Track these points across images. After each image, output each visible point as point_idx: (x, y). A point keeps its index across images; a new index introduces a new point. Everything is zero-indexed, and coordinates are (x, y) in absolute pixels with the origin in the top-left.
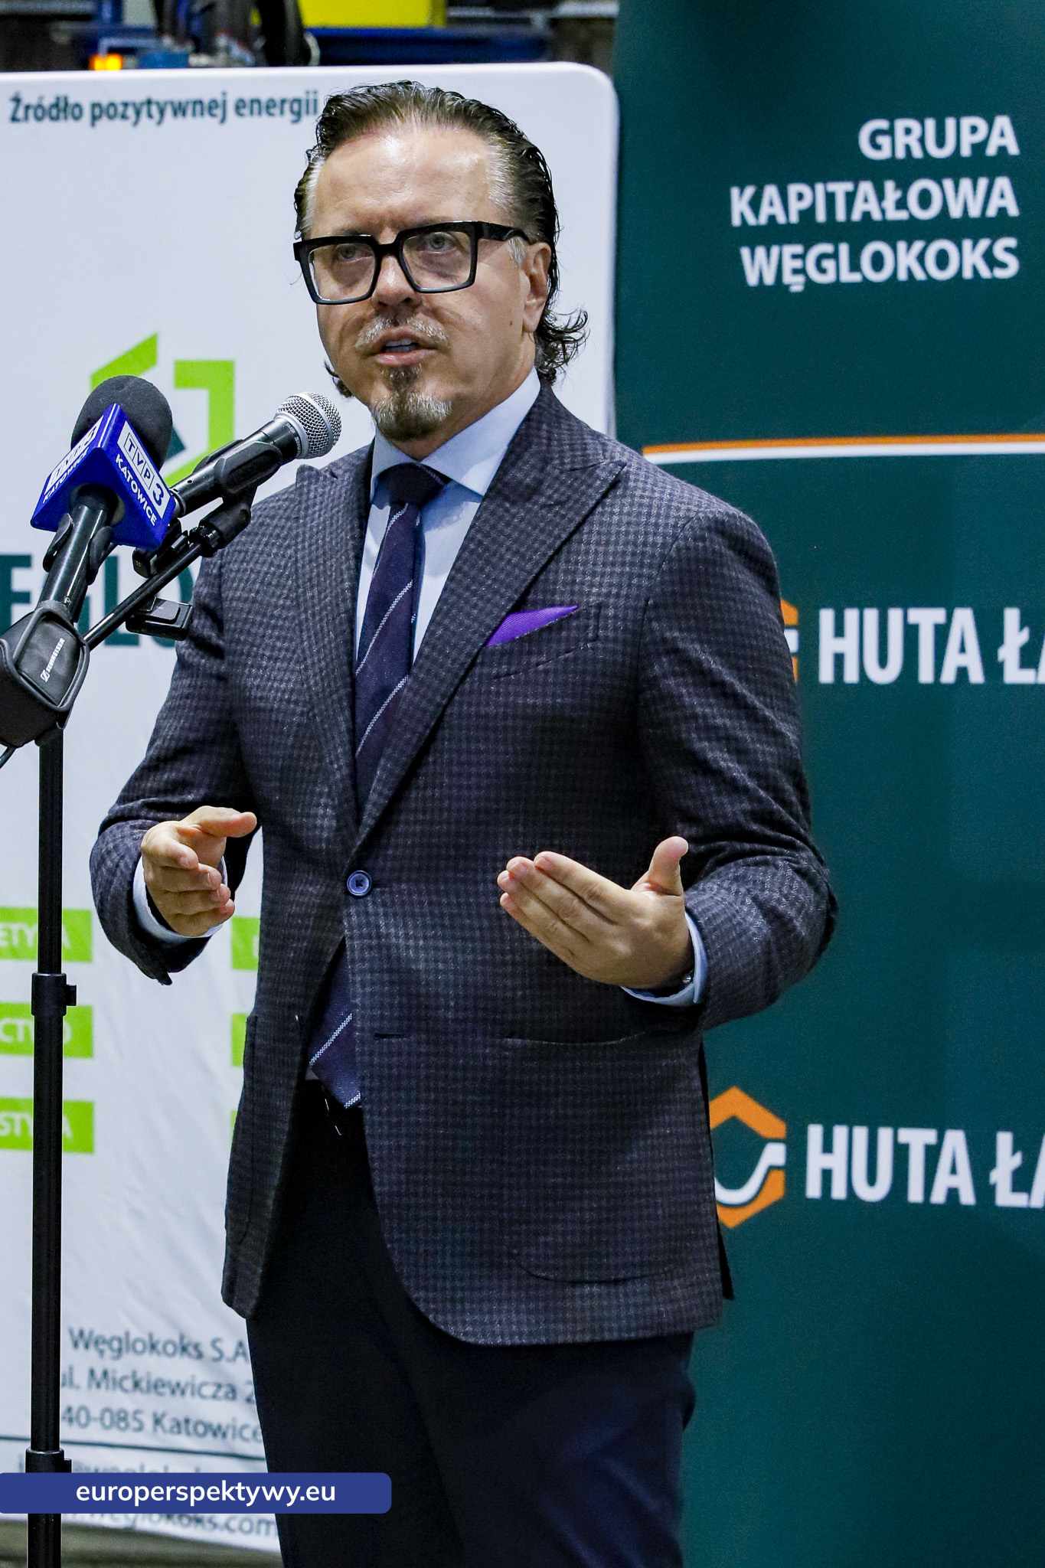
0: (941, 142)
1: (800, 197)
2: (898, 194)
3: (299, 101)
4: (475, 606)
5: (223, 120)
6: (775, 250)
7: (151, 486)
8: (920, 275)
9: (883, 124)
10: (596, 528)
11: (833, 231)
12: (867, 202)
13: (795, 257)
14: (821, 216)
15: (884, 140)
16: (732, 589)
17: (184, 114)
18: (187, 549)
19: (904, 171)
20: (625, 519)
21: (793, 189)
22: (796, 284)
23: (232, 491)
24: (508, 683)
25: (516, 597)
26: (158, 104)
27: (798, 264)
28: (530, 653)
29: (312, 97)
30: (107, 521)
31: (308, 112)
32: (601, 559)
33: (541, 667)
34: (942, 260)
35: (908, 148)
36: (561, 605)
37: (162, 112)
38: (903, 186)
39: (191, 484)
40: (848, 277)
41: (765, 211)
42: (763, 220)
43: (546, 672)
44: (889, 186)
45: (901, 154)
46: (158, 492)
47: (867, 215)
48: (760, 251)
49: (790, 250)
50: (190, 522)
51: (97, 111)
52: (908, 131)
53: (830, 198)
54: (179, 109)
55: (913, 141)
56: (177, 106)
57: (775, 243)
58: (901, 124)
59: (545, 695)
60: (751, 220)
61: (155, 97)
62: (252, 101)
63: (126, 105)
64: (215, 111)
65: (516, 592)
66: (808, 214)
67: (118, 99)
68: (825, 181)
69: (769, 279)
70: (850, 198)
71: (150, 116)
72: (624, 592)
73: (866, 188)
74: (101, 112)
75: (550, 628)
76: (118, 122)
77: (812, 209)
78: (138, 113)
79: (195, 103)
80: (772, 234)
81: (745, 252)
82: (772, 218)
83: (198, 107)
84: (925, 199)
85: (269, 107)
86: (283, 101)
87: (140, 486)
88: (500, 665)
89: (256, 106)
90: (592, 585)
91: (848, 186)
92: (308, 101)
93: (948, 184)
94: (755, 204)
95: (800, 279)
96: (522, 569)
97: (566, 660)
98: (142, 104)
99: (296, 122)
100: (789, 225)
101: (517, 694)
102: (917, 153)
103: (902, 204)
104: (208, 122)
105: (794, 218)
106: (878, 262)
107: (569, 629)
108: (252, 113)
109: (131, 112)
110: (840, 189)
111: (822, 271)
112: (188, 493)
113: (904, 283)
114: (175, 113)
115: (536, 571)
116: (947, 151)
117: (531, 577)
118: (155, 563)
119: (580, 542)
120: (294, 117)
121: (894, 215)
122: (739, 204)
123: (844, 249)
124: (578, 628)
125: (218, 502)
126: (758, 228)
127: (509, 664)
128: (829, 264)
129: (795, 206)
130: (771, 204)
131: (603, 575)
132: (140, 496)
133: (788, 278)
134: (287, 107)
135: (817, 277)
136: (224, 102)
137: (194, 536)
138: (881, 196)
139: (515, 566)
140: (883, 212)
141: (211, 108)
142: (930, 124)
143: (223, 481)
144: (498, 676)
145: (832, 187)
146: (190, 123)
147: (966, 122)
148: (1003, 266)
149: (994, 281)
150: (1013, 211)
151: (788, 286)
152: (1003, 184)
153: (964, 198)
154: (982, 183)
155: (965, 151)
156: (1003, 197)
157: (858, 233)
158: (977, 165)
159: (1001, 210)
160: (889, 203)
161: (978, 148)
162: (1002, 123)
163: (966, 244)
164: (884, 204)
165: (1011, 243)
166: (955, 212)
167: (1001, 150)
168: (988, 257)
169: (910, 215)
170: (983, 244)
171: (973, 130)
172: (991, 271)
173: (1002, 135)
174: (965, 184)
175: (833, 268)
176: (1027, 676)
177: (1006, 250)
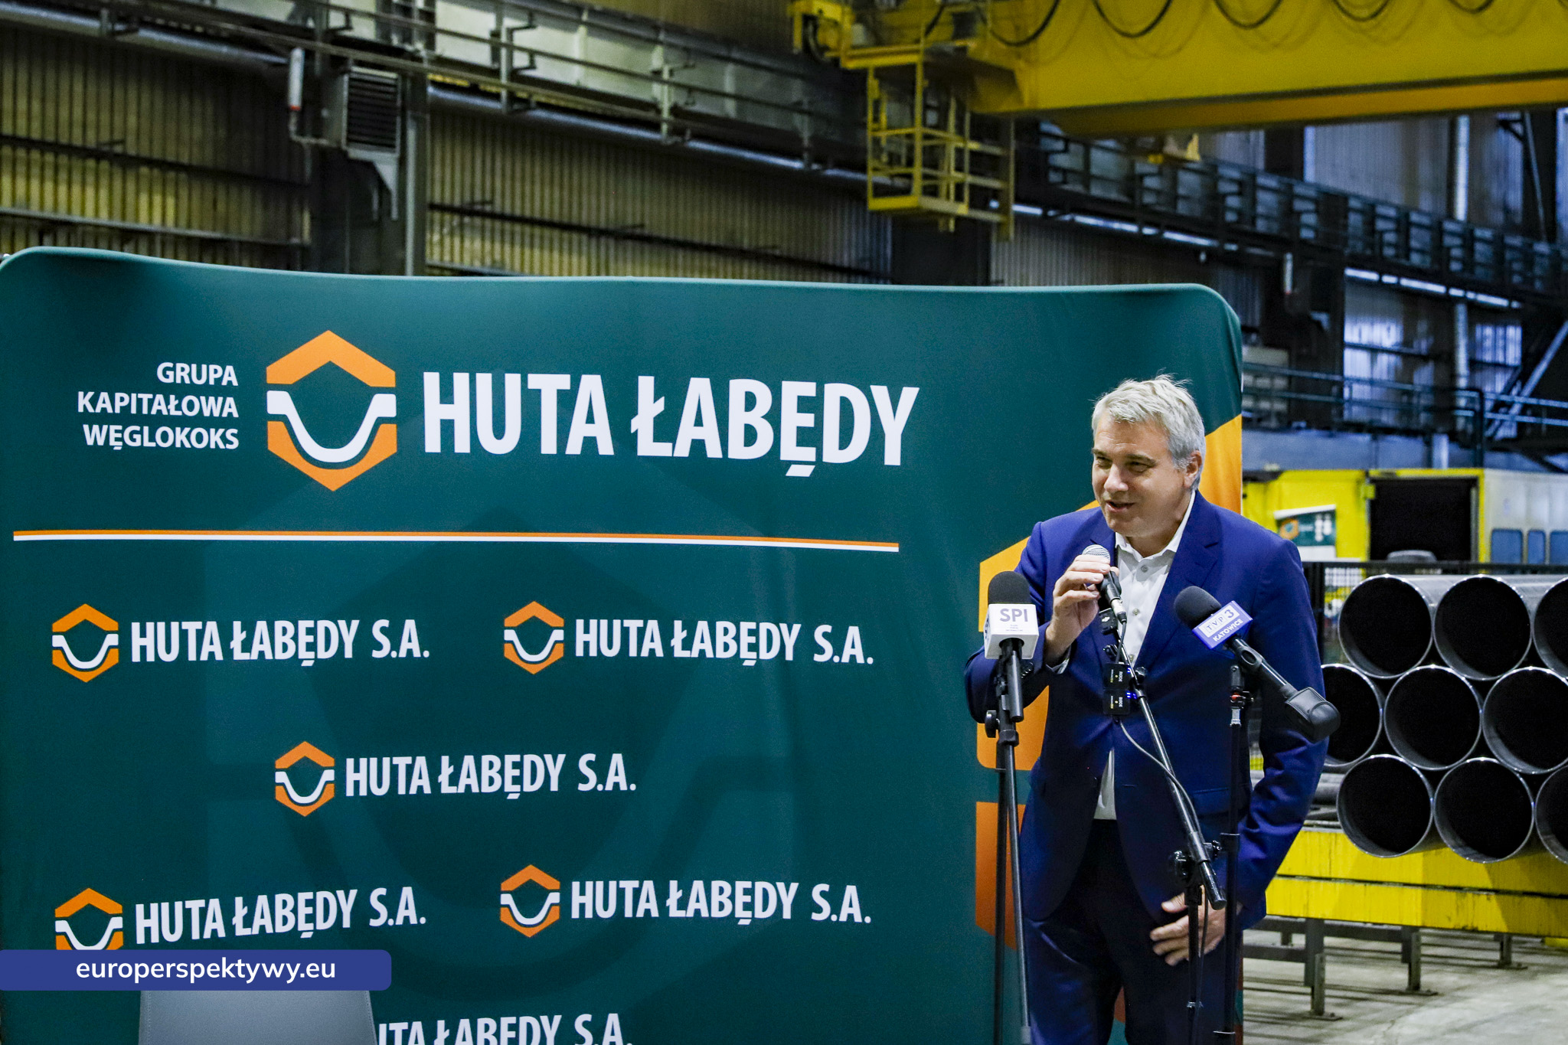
0: (199, 377)
1: (122, 399)
2: (177, 402)
6: (105, 427)
8: (187, 445)
9: (170, 365)
11: (140, 419)
12: (160, 404)
13: (117, 431)
14: (134, 411)
15: (170, 373)
19: (180, 390)
21: (118, 395)
22: (118, 446)
27: (119, 435)
34: (199, 438)
35: (182, 377)
38: (180, 398)
40: (147, 444)
41: (100, 406)
42: (98, 410)
44: (172, 397)
45: (179, 381)
47: (159, 412)
48: (96, 428)
49: (113, 428)
52: (183, 370)
53: (139, 401)
55: (185, 374)
57: (106, 423)
58: (179, 366)
60: (90, 410)
68: (137, 392)
69: (101, 442)
70: (151, 402)
73: (160, 397)
77: (127, 408)
80: (104, 418)
81: (86, 427)
82: (104, 410)
84: (191, 405)
91: (150, 396)
93: (203, 398)
94: (94, 401)
95: (121, 443)
100: (114, 413)
102: (187, 381)
103: (178, 407)
105: (118, 411)
106: (165, 437)
110: (145, 397)
111: (134, 440)
113: (178, 449)
116: (202, 381)
121: (173, 412)
122: (83, 400)
123: (146, 429)
126: (95, 414)
128: (137, 437)
129: (118, 404)
130: (104, 402)
133: (112, 443)
135: (129, 443)
138: (167, 403)
140: (168, 411)
142: (194, 366)
145: (140, 396)
147: (212, 367)
148: (231, 443)
149: (226, 449)
150: (236, 415)
151: (113, 446)
152: (230, 400)
153: (211, 406)
154: (220, 399)
155: (212, 382)
156: (231, 407)
157: (156, 421)
158: (217, 390)
159: (230, 414)
160: (172, 406)
161: (219, 381)
162: (230, 369)
163: (212, 431)
164: (169, 407)
165: (235, 431)
166: (207, 413)
167: (230, 382)
168: (223, 437)
169: (183, 413)
170: (221, 431)
171: (216, 371)
172: (225, 446)
173: (230, 376)
174: (212, 399)
175: (141, 439)
176: (246, 656)
177: (233, 435)
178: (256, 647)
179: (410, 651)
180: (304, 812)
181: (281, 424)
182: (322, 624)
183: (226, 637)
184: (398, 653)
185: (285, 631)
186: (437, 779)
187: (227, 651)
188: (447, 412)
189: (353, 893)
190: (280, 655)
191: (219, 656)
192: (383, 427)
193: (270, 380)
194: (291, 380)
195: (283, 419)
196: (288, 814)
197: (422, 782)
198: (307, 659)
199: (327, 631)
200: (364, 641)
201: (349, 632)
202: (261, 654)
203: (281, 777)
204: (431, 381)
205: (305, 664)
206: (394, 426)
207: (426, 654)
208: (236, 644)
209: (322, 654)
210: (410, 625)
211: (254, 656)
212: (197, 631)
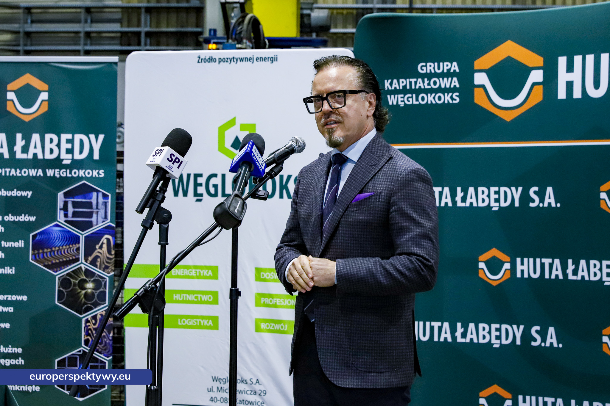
0: (439, 69)
1: (403, 82)
2: (428, 82)
3: (273, 58)
4: (350, 192)
5: (253, 63)
6: (396, 96)
7: (260, 161)
8: (434, 102)
9: (424, 64)
10: (382, 172)
11: (411, 91)
12: (420, 84)
13: (401, 97)
14: (408, 87)
15: (424, 68)
16: (415, 188)
17: (243, 61)
18: (267, 177)
19: (429, 76)
20: (389, 170)
21: (401, 80)
22: (402, 104)
23: (278, 162)
24: (356, 213)
25: (360, 190)
26: (236, 58)
27: (402, 99)
28: (361, 205)
29: (276, 57)
30: (249, 171)
31: (275, 61)
32: (382, 180)
33: (364, 209)
34: (440, 98)
35: (430, 70)
36: (369, 192)
37: (237, 61)
38: (429, 80)
39: (268, 160)
40: (415, 103)
41: (394, 86)
42: (393, 88)
43: (365, 210)
44: (426, 80)
45: (428, 72)
46: (262, 163)
47: (420, 87)
48: (393, 96)
49: (400, 96)
50: (267, 170)
51: (220, 60)
52: (430, 66)
53: (410, 83)
54: (241, 60)
55: (432, 68)
56: (241, 59)
57: (396, 94)
58: (428, 64)
59: (365, 216)
60: (390, 88)
61: (235, 57)
62: (260, 58)
63: (228, 59)
64: (251, 60)
65: (360, 188)
66: (405, 87)
67: (225, 57)
68: (409, 78)
69: (395, 103)
70: (416, 83)
71: (234, 61)
72: (387, 189)
73: (420, 80)
74: (221, 60)
75: (367, 199)
76: (225, 63)
77: (405, 86)
78: (231, 61)
79: (245, 58)
80: (396, 92)
81: (389, 96)
82: (395, 88)
83: (246, 59)
84: (435, 83)
85: (265, 59)
86: (268, 58)
87: (258, 161)
88: (354, 208)
89: (261, 59)
90: (379, 187)
91: (415, 80)
92: (275, 58)
93: (441, 79)
94: (391, 84)
95: (403, 103)
96: (362, 182)
97: (371, 207)
98: (232, 58)
99: (271, 63)
100: (400, 89)
101: (358, 216)
102: (433, 71)
103: (429, 84)
104: (249, 63)
105: (401, 88)
106: (423, 99)
107: (372, 199)
108: (260, 61)
109: (229, 60)
110: (413, 80)
111: (409, 101)
112: (267, 162)
113: (429, 104)
114: (240, 61)
115: (366, 183)
116: (441, 71)
117: (364, 185)
118: (259, 181)
119: (378, 176)
120: (271, 62)
121: (427, 87)
122: (387, 84)
123: (414, 96)
124: (374, 199)
125: (275, 165)
126: (392, 90)
127: (356, 208)
128: (410, 99)
129: (401, 85)
130: (395, 84)
131: (382, 184)
132: (258, 164)
133: (400, 103)
134: (269, 59)
135: (407, 103)
136: (253, 58)
137: (268, 173)
138: (424, 82)
139: (361, 181)
140: (424, 86)
141: (250, 59)
142: (436, 64)
143: (276, 159)
144: (353, 211)
145: (411, 80)
146: (244, 63)
147: (445, 64)
148: (456, 100)
149: (453, 104)
150: (458, 86)
151: (400, 105)
152: (455, 79)
153: (445, 83)
154: (450, 79)
155: (445, 71)
156: (455, 82)
157: (418, 92)
158: (448, 74)
159: (455, 86)
160: (426, 84)
161: (449, 70)
162: (455, 64)
163: (446, 94)
164: (425, 84)
165: (457, 94)
166: (443, 86)
167: (455, 71)
168: (452, 98)
169: (431, 87)
170: (450, 94)
171: (447, 65)
172: (452, 101)
173: (455, 67)
174: (445, 79)
175: (412, 100)
176: (463, 205)
177: (456, 96)
178: (469, 200)
179: (550, 204)
180: (495, 284)
181: (481, 90)
182: (503, 189)
183: (453, 195)
184: (543, 204)
185: (483, 192)
186: (566, 272)
187: (454, 202)
188: (570, 77)
189: (522, 327)
190: (481, 205)
191: (450, 204)
192: (536, 87)
193: (476, 67)
194: (487, 67)
195: (483, 87)
196: (486, 284)
197: (557, 272)
198: (495, 207)
199: (505, 193)
200: (525, 198)
201: (517, 193)
202: (471, 204)
203: (482, 265)
204: (562, 61)
205: (494, 209)
206: (541, 87)
207: (559, 205)
208: (458, 199)
209: (503, 204)
210: (550, 190)
211: (468, 205)
212: (440, 192)
